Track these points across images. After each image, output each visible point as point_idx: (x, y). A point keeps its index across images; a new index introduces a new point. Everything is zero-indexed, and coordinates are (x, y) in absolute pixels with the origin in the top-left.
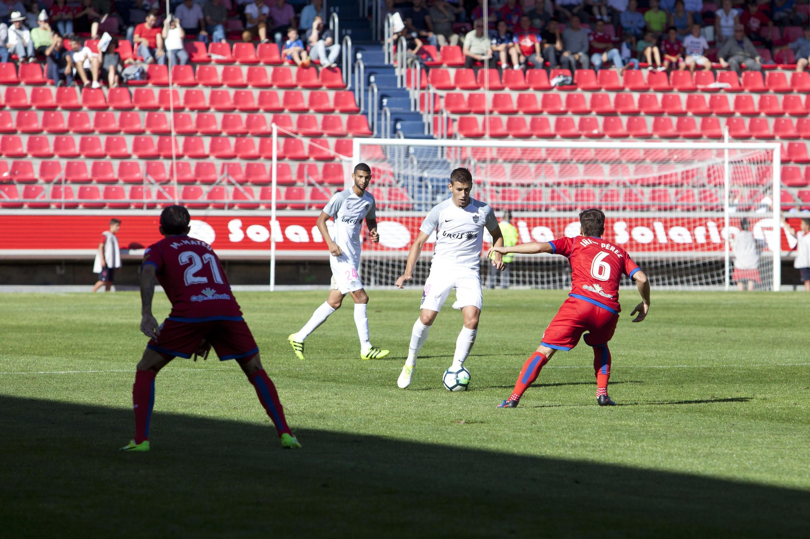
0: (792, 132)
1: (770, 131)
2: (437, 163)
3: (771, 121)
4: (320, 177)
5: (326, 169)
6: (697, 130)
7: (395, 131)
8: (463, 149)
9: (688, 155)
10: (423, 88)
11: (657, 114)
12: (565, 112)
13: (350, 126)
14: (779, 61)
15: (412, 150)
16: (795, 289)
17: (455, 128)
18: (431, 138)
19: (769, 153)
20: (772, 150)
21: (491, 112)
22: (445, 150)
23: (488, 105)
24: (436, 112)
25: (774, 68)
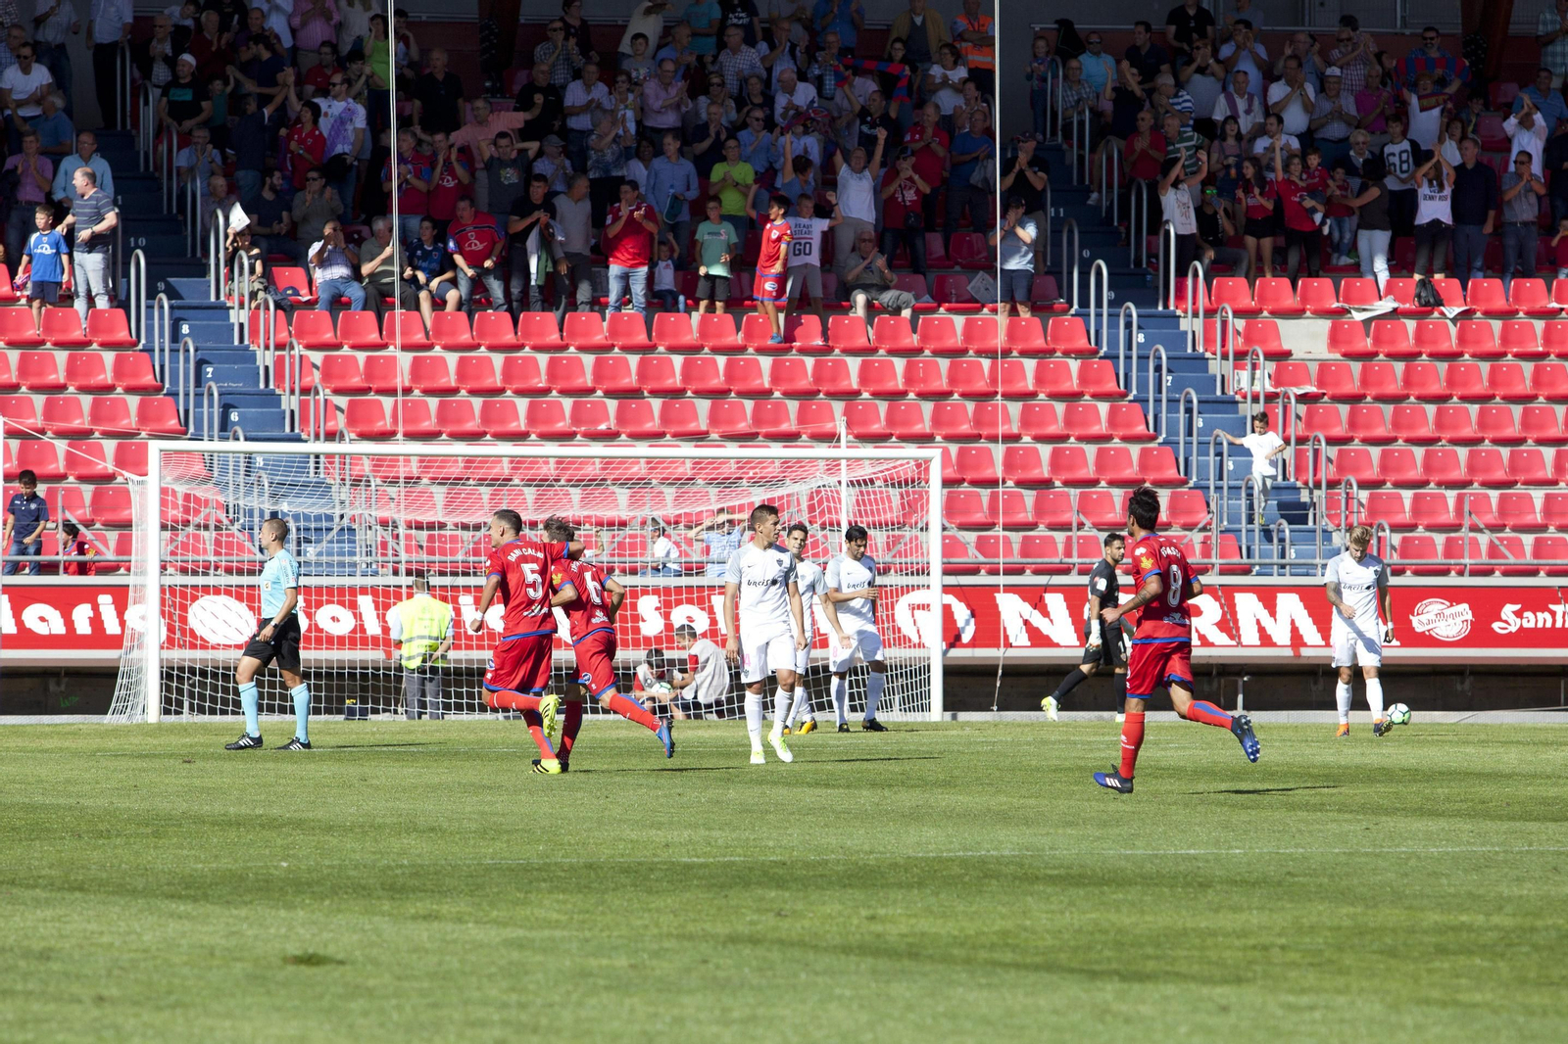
0: (965, 428)
1: (925, 426)
2: (305, 485)
3: (927, 408)
4: (87, 512)
5: (97, 497)
6: (790, 425)
7: (225, 424)
8: (356, 458)
9: (774, 470)
10: (280, 346)
11: (717, 394)
12: (546, 391)
13: (144, 416)
14: (941, 297)
15: (259, 461)
16: (954, 717)
17: (341, 421)
18: (298, 439)
19: (923, 466)
20: (927, 461)
21: (407, 391)
22: (322, 459)
23: (402, 377)
24: (305, 391)
25: (934, 310)
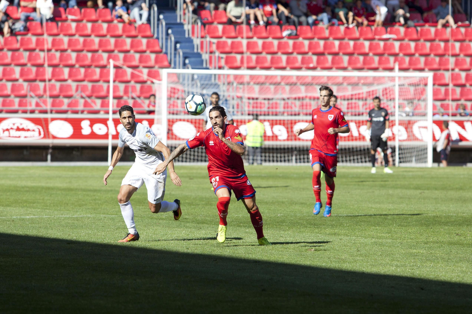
0: (436, 66)
1: (422, 65)
2: (211, 85)
3: (422, 59)
4: (138, 93)
5: (142, 88)
6: (376, 65)
7: (184, 65)
8: (228, 76)
9: (370, 80)
10: (202, 37)
11: (351, 54)
12: (292, 53)
13: (157, 61)
14: (426, 21)
15: (196, 77)
16: (439, 165)
17: (223, 63)
18: (207, 69)
19: (425, 79)
20: (427, 78)
22: (217, 77)
23: (244, 48)
24: (211, 52)
25: (423, 25)
